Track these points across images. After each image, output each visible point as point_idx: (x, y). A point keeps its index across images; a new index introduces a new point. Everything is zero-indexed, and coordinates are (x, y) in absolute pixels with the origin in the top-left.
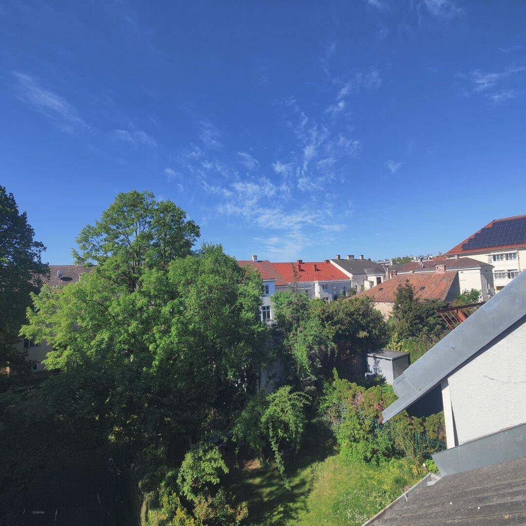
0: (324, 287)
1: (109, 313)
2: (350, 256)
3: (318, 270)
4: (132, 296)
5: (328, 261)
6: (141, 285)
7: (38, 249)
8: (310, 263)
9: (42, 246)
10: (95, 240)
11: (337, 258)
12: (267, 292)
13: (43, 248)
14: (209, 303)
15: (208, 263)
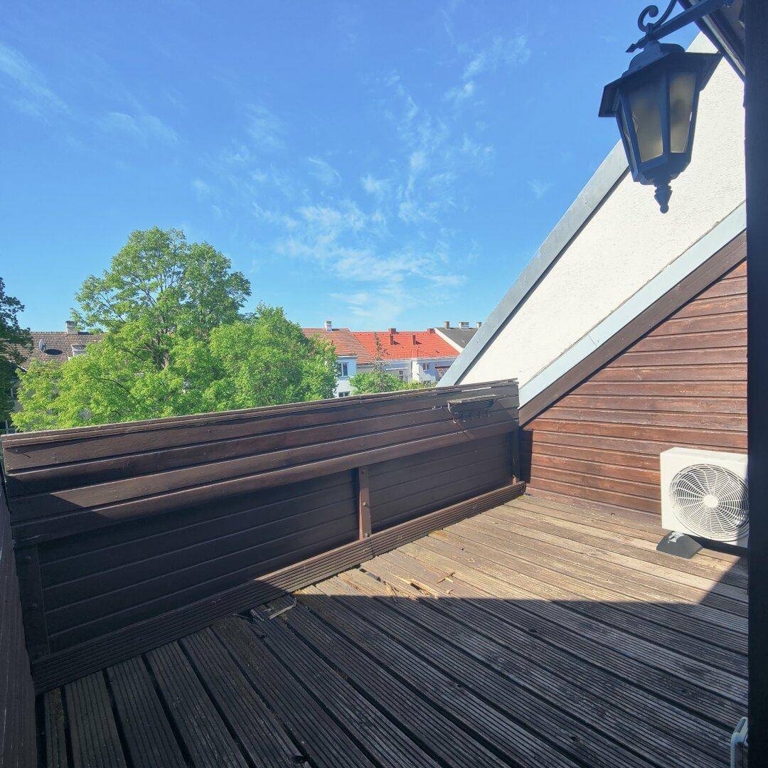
0: (425, 367)
1: (132, 397)
2: (462, 323)
3: (418, 343)
4: (161, 374)
5: (432, 331)
6: (171, 359)
7: (12, 308)
8: (406, 333)
9: (18, 303)
10: (103, 298)
11: (444, 325)
12: (346, 373)
13: (19, 306)
14: (265, 384)
15: (263, 331)
